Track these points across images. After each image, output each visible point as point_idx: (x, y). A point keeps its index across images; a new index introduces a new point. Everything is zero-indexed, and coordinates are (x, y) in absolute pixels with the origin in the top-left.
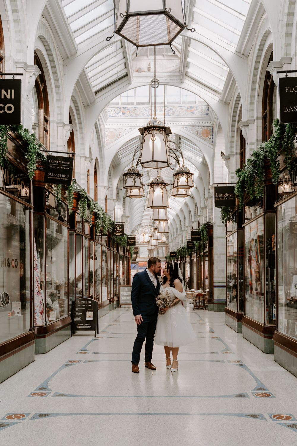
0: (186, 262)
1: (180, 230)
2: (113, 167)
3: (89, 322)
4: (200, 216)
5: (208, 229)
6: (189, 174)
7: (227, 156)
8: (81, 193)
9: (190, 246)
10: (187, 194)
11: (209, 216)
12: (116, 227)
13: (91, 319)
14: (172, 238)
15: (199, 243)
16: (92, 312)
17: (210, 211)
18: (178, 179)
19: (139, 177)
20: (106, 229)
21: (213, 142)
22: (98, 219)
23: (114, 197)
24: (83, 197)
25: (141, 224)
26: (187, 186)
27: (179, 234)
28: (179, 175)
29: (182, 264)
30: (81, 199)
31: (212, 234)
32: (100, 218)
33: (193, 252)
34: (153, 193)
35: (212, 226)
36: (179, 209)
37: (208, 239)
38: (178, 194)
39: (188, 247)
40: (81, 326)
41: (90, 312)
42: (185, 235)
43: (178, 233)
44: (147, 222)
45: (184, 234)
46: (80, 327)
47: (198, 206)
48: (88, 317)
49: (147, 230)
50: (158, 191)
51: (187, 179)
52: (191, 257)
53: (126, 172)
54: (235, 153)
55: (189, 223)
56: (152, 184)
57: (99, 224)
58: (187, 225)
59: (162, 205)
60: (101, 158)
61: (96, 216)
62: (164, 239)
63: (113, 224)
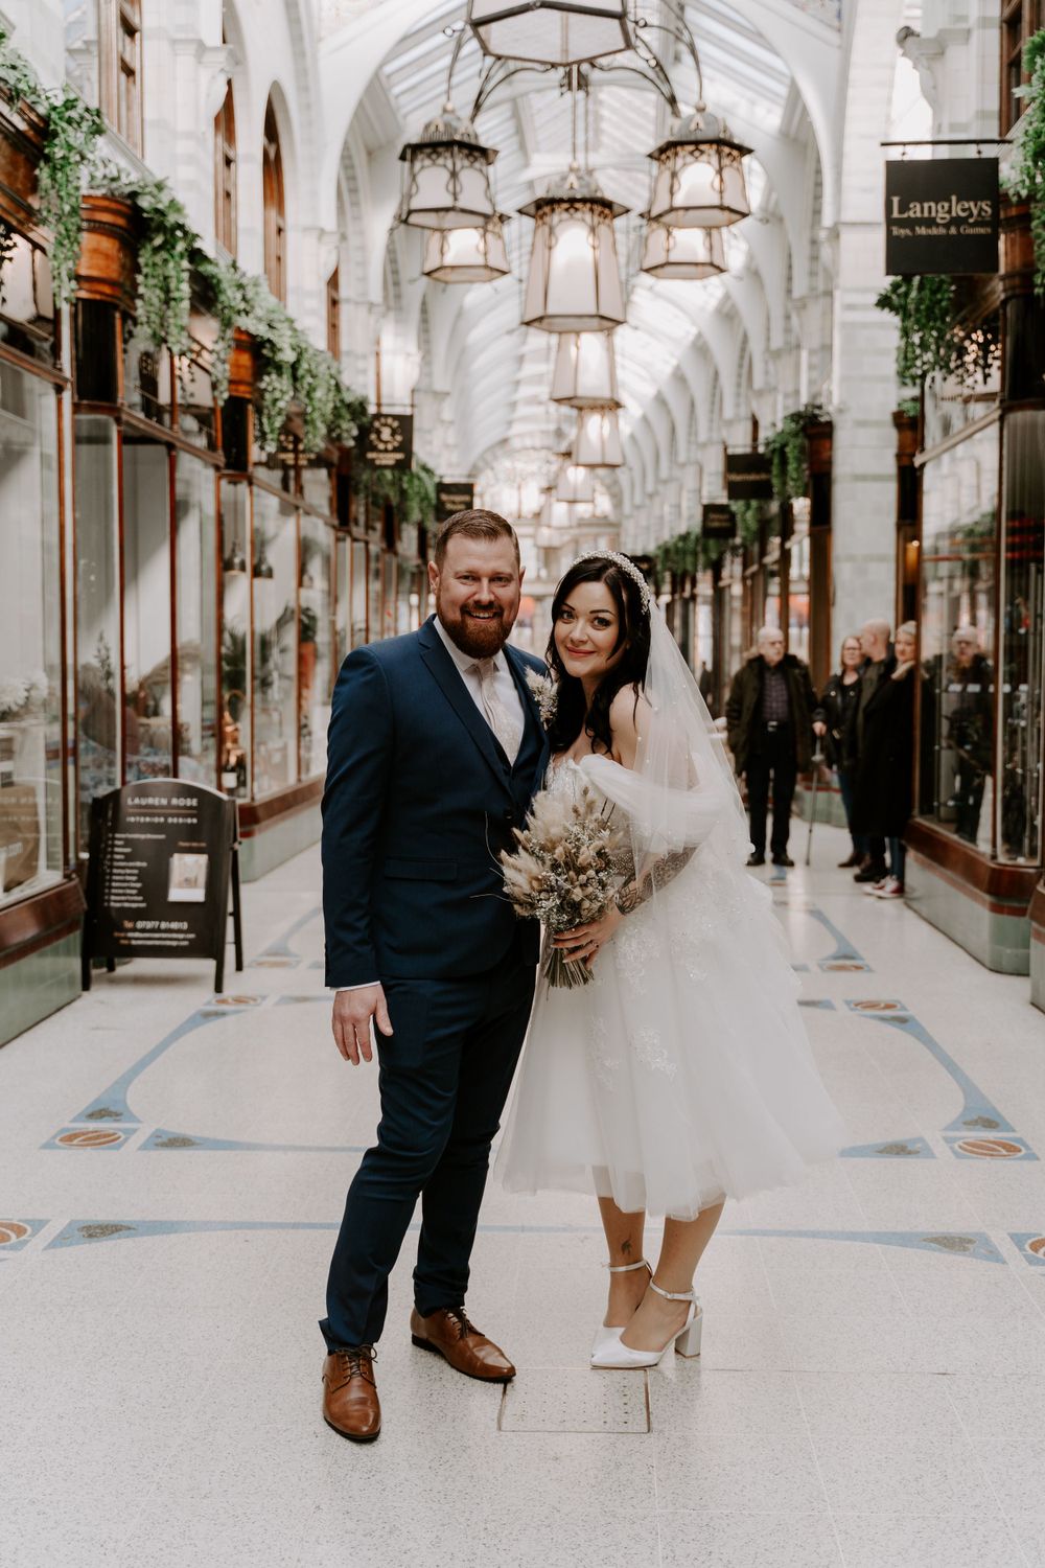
0: (693, 597)
1: (671, 461)
2: (370, 153)
3: (183, 909)
4: (760, 394)
5: (810, 437)
6: (726, 150)
7: (929, 40)
8: (144, 202)
9: (717, 525)
10: (716, 262)
11: (811, 382)
12: (377, 424)
13: (198, 895)
14: (638, 499)
15: (760, 509)
16: (203, 859)
17: (816, 360)
18: (674, 175)
19: (477, 165)
20: (315, 427)
21: (839, 15)
22: (269, 374)
23: (376, 294)
24: (161, 228)
25: (505, 441)
26: (722, 208)
27: (665, 482)
28: (676, 154)
29: (678, 608)
30: (151, 240)
31: (829, 463)
32: (279, 368)
33: (728, 557)
34: (550, 248)
35: (830, 425)
36: (668, 370)
37: (806, 485)
38: (672, 259)
39: (707, 532)
40: (139, 932)
41: (190, 859)
42: (690, 481)
43: (664, 473)
44: (531, 434)
45: (689, 478)
46: (137, 939)
47: (756, 347)
48: (180, 886)
49: (533, 467)
50: (574, 239)
51: (720, 171)
52: (717, 577)
53: (415, 140)
54: (973, 21)
55: (710, 429)
56: (543, 207)
57: (275, 401)
58: (703, 437)
59: (593, 311)
60: (304, 89)
61: (257, 353)
62: (604, 504)
63: (357, 410)
